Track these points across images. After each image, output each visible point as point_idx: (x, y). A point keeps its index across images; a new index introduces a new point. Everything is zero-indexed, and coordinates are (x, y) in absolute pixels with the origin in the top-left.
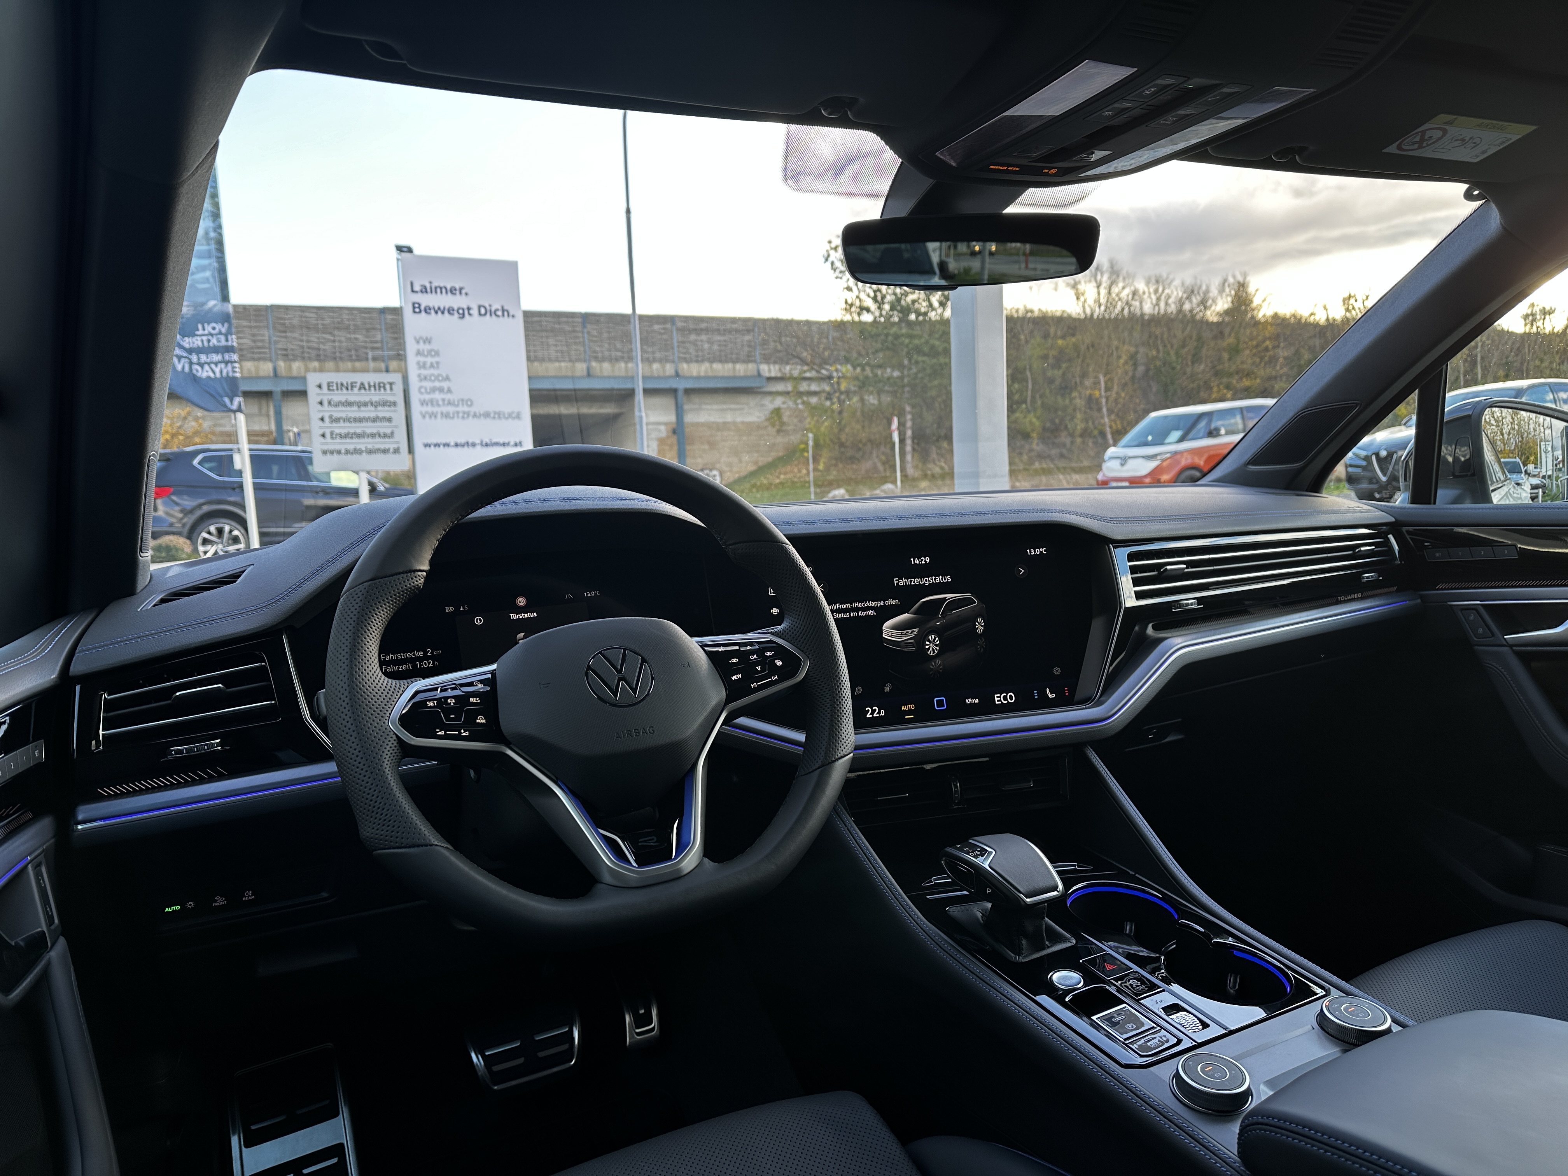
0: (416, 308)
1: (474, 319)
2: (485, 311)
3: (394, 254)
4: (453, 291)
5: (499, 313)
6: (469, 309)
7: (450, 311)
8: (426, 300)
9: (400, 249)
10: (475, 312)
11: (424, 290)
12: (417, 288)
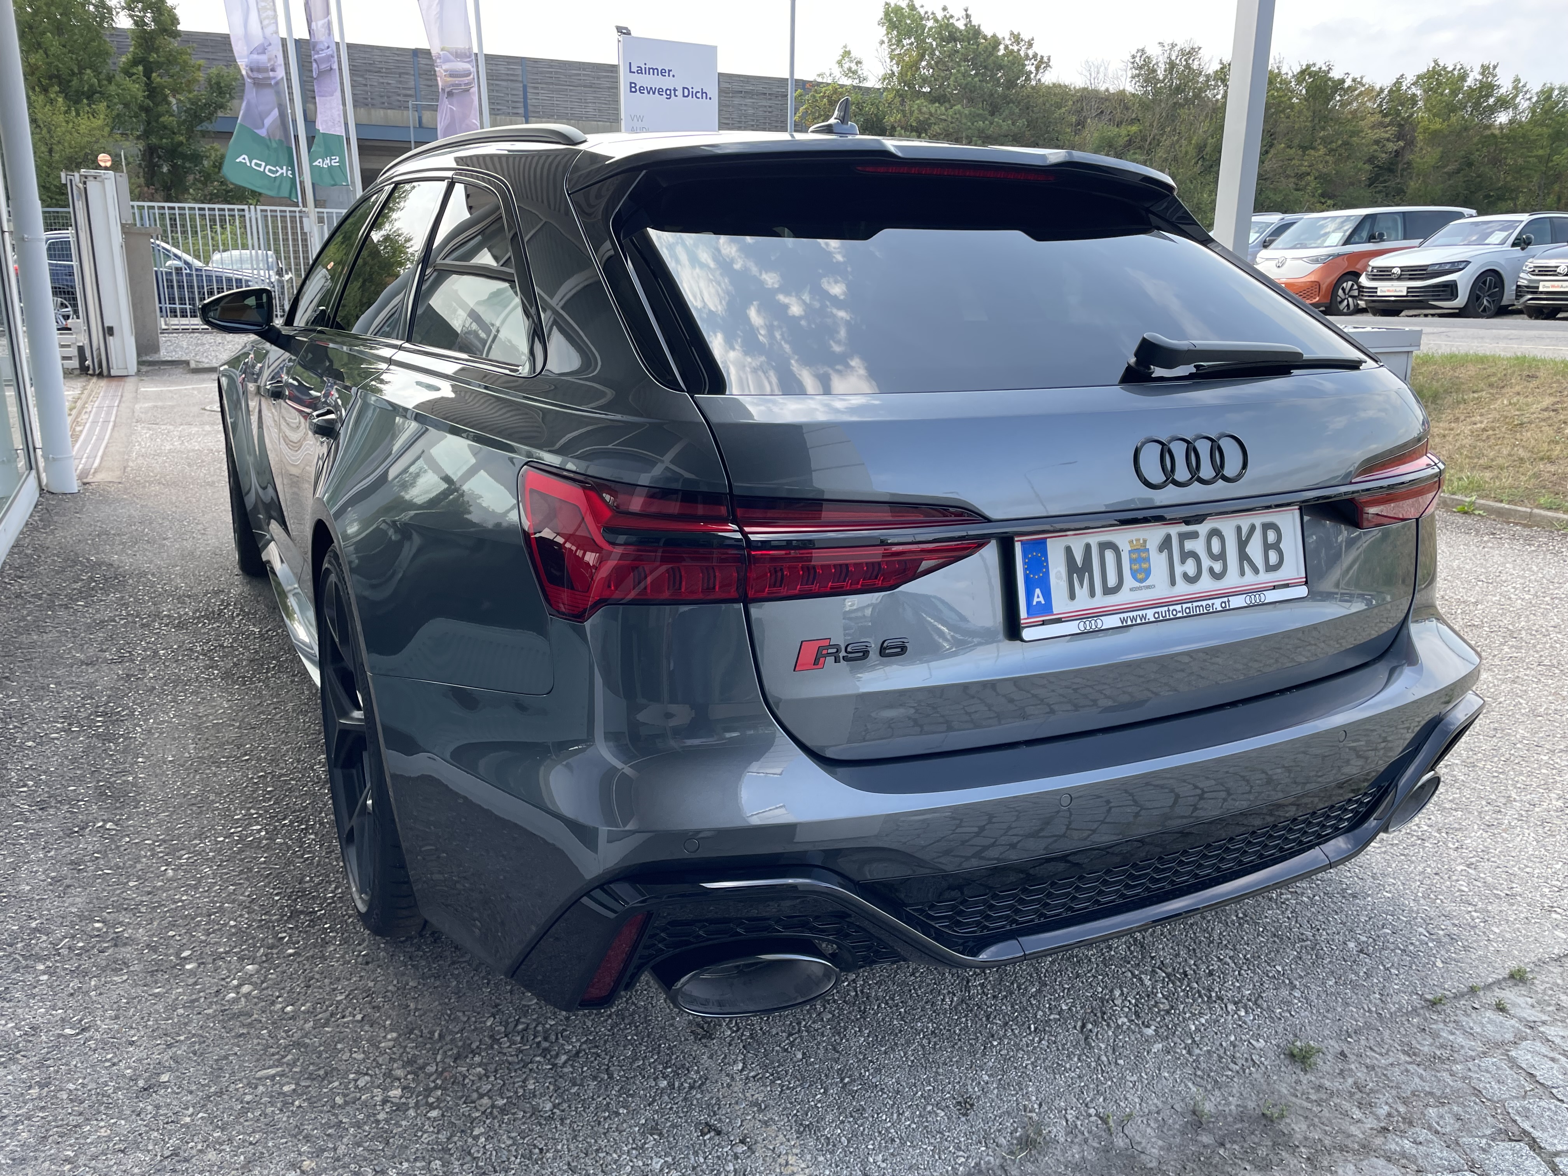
0: (633, 88)
1: (678, 100)
2: (687, 93)
3: (615, 34)
4: (663, 72)
5: (699, 95)
6: (675, 90)
7: (660, 91)
8: (642, 80)
9: (620, 30)
10: (679, 93)
11: (640, 71)
12: (634, 69)
